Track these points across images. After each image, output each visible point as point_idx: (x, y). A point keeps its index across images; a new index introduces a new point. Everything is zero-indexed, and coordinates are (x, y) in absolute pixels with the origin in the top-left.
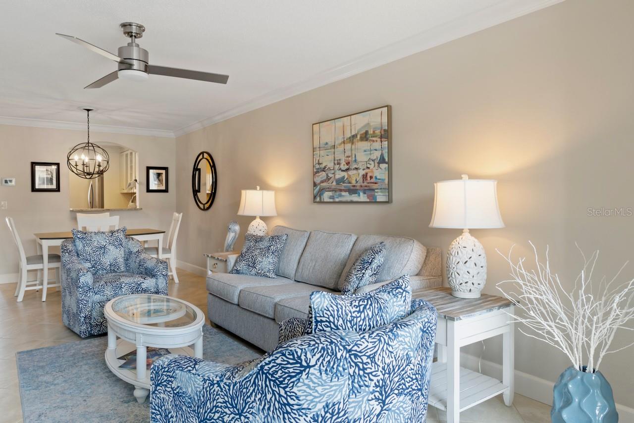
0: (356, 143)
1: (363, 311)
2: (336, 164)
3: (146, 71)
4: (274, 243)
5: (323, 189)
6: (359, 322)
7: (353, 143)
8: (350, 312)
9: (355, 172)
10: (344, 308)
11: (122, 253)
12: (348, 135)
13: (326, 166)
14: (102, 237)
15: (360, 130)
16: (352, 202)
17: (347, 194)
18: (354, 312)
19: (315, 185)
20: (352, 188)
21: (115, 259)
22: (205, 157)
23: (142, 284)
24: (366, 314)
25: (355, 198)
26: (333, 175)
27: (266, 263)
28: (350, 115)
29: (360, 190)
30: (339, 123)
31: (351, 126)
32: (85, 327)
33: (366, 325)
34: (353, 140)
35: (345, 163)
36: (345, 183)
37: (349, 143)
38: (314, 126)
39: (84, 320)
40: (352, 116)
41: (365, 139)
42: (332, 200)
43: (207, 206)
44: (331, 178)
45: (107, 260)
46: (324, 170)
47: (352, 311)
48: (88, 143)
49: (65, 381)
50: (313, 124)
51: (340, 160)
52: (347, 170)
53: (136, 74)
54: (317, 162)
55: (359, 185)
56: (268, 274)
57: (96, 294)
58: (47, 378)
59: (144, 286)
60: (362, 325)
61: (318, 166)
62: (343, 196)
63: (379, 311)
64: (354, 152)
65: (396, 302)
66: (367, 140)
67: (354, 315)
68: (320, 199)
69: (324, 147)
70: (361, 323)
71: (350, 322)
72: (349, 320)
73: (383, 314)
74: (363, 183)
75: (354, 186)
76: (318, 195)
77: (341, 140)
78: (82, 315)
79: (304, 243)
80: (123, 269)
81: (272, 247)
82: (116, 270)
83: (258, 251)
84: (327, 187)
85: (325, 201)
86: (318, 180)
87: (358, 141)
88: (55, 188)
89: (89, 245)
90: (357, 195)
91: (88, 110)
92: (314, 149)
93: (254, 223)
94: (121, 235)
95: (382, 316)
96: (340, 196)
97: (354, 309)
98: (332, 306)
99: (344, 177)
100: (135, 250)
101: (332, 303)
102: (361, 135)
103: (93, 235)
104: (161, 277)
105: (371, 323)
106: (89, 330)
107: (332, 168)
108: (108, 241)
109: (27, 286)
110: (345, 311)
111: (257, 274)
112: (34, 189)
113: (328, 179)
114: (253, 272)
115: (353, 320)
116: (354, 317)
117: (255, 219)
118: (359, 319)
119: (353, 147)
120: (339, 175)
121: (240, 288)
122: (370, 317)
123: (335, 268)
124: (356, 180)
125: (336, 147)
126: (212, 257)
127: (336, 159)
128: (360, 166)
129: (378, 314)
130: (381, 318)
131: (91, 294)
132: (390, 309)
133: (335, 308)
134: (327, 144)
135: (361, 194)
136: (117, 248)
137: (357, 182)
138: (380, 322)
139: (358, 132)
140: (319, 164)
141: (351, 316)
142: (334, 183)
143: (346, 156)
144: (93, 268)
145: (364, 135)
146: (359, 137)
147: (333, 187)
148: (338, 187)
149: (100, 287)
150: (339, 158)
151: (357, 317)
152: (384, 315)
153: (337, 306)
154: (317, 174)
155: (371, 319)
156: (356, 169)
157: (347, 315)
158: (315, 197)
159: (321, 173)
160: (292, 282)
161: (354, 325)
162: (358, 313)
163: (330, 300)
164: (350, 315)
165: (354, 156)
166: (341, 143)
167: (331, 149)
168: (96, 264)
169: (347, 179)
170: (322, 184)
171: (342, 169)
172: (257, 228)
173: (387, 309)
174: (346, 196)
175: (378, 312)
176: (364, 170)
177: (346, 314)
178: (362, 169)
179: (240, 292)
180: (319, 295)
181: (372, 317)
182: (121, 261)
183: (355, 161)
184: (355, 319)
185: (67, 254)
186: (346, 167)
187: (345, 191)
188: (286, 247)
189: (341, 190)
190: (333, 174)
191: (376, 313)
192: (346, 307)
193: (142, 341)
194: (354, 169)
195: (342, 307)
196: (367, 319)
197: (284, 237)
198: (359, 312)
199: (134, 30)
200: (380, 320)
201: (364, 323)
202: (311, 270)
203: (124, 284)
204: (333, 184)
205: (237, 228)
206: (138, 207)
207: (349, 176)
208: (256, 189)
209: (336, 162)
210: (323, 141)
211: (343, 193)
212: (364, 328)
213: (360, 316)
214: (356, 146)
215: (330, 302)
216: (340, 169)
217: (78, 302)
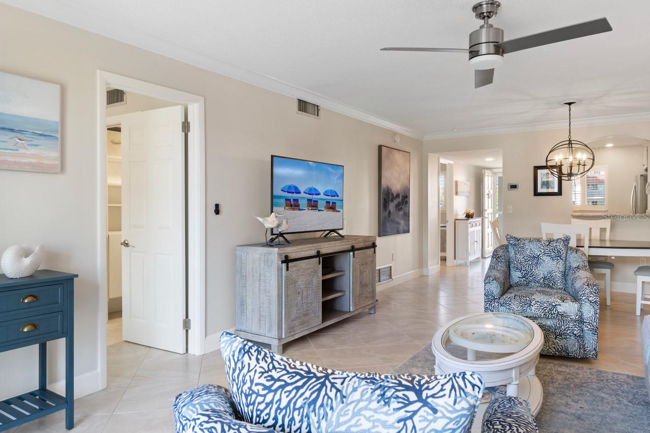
1: (275, 391)
6: (259, 403)
8: (252, 381)
10: (245, 370)
11: (560, 266)
14: (537, 245)
18: (257, 384)
21: (550, 273)
23: (558, 307)
24: (277, 397)
33: (269, 414)
45: (540, 272)
47: (256, 381)
48: (570, 140)
57: (501, 306)
59: (561, 309)
60: (262, 411)
63: (306, 406)
65: (375, 411)
67: (255, 388)
70: (262, 407)
71: (247, 396)
72: (244, 392)
73: (312, 415)
82: (551, 285)
89: (521, 253)
91: (570, 104)
94: (561, 246)
95: (308, 416)
97: (263, 380)
98: (229, 361)
101: (233, 356)
103: (527, 242)
104: (587, 304)
105: (280, 417)
108: (542, 251)
110: (244, 376)
112: (536, 194)
115: (251, 395)
116: (254, 392)
118: (260, 399)
122: (282, 406)
129: (299, 409)
130: (305, 420)
131: (497, 305)
132: (339, 416)
133: (233, 365)
136: (553, 260)
138: (298, 425)
141: (250, 388)
144: (524, 279)
151: (258, 395)
152: (314, 419)
153: (236, 364)
155: (282, 410)
157: (244, 384)
161: (250, 404)
162: (263, 390)
163: (234, 352)
164: (248, 384)
168: (527, 274)
173: (330, 413)
175: (302, 407)
177: (243, 381)
180: (229, 338)
181: (286, 408)
182: (557, 275)
184: (254, 396)
185: (495, 259)
191: (298, 406)
192: (249, 371)
195: (243, 368)
196: (275, 406)
198: (268, 388)
199: (485, 9)
200: (301, 421)
201: (267, 411)
203: (534, 302)
212: (266, 418)
213: (265, 396)
215: (232, 353)
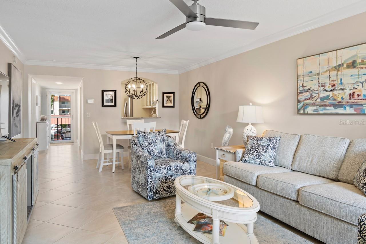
0: (343, 70)
2: (321, 86)
3: (204, 22)
4: (272, 142)
5: (307, 105)
7: (338, 71)
9: (341, 91)
11: (165, 145)
12: (333, 64)
13: (311, 88)
14: (154, 135)
15: (347, 60)
16: (337, 114)
17: (332, 107)
19: (299, 101)
20: (338, 103)
21: (161, 150)
22: (201, 85)
23: (182, 167)
25: (340, 111)
26: (317, 95)
27: (267, 156)
28: (336, 50)
29: (346, 105)
30: (324, 57)
31: (337, 58)
32: (150, 194)
34: (339, 68)
35: (330, 86)
36: (330, 100)
37: (335, 70)
38: (298, 60)
39: (150, 189)
40: (338, 51)
41: (352, 67)
42: (316, 113)
43: (202, 116)
44: (315, 97)
45: (156, 150)
46: (308, 91)
48: (136, 78)
49: (153, 235)
50: (297, 59)
51: (325, 83)
52: (332, 90)
53: (199, 24)
54: (301, 85)
55: (346, 101)
56: (270, 164)
57: (157, 173)
58: (140, 231)
59: (183, 168)
61: (302, 89)
62: (328, 109)
64: (339, 78)
66: (354, 67)
68: (304, 111)
69: (308, 75)
74: (350, 100)
75: (340, 102)
76: (302, 108)
77: (326, 69)
78: (149, 186)
79: (297, 143)
80: (165, 156)
81: (271, 145)
82: (161, 156)
83: (261, 147)
84: (311, 103)
85: (309, 113)
86: (301, 97)
87: (344, 69)
88: (114, 105)
89: (147, 140)
90: (343, 109)
91: (136, 58)
92: (298, 77)
93: (247, 127)
94: (164, 134)
96: (325, 109)
99: (329, 96)
100: (172, 144)
102: (348, 64)
103: (148, 133)
104: (193, 163)
106: (153, 195)
107: (317, 90)
108: (157, 138)
109: (105, 162)
111: (261, 164)
112: (103, 106)
113: (312, 97)
114: (258, 162)
117: (248, 125)
119: (339, 73)
120: (323, 94)
121: (257, 174)
123: (334, 163)
124: (342, 98)
125: (320, 74)
126: (221, 150)
127: (320, 83)
128: (346, 87)
131: (154, 173)
134: (311, 72)
135: (348, 108)
136: (162, 142)
137: (342, 99)
139: (345, 62)
140: (303, 86)
142: (319, 100)
143: (330, 80)
145: (352, 64)
146: (345, 66)
147: (318, 103)
148: (322, 103)
149: (159, 168)
150: (323, 82)
154: (301, 94)
156: (343, 89)
158: (298, 110)
159: (305, 93)
160: (290, 170)
165: (339, 80)
166: (326, 71)
167: (315, 76)
168: (150, 152)
169: (332, 97)
170: (306, 101)
171: (327, 90)
172: (250, 131)
174: (332, 110)
176: (350, 90)
178: (349, 89)
179: (258, 177)
182: (164, 150)
183: (341, 83)
185: (136, 146)
186: (331, 88)
187: (330, 106)
188: (281, 146)
189: (325, 105)
190: (317, 93)
193: (217, 216)
194: (339, 90)
197: (278, 138)
202: (309, 164)
203: (172, 167)
204: (317, 101)
205: (231, 130)
206: (158, 117)
207: (335, 95)
208: (249, 105)
209: (320, 85)
210: (307, 71)
211: (328, 108)
214: (343, 73)
216: (325, 90)
217: (146, 177)
